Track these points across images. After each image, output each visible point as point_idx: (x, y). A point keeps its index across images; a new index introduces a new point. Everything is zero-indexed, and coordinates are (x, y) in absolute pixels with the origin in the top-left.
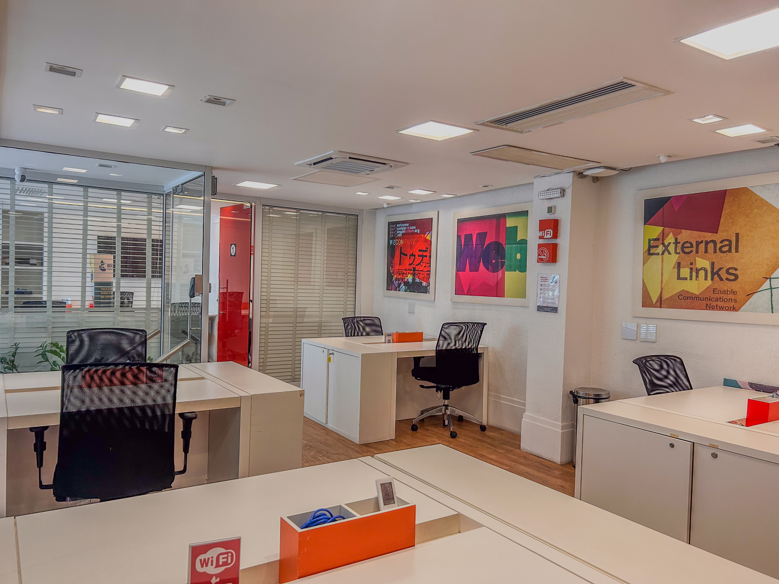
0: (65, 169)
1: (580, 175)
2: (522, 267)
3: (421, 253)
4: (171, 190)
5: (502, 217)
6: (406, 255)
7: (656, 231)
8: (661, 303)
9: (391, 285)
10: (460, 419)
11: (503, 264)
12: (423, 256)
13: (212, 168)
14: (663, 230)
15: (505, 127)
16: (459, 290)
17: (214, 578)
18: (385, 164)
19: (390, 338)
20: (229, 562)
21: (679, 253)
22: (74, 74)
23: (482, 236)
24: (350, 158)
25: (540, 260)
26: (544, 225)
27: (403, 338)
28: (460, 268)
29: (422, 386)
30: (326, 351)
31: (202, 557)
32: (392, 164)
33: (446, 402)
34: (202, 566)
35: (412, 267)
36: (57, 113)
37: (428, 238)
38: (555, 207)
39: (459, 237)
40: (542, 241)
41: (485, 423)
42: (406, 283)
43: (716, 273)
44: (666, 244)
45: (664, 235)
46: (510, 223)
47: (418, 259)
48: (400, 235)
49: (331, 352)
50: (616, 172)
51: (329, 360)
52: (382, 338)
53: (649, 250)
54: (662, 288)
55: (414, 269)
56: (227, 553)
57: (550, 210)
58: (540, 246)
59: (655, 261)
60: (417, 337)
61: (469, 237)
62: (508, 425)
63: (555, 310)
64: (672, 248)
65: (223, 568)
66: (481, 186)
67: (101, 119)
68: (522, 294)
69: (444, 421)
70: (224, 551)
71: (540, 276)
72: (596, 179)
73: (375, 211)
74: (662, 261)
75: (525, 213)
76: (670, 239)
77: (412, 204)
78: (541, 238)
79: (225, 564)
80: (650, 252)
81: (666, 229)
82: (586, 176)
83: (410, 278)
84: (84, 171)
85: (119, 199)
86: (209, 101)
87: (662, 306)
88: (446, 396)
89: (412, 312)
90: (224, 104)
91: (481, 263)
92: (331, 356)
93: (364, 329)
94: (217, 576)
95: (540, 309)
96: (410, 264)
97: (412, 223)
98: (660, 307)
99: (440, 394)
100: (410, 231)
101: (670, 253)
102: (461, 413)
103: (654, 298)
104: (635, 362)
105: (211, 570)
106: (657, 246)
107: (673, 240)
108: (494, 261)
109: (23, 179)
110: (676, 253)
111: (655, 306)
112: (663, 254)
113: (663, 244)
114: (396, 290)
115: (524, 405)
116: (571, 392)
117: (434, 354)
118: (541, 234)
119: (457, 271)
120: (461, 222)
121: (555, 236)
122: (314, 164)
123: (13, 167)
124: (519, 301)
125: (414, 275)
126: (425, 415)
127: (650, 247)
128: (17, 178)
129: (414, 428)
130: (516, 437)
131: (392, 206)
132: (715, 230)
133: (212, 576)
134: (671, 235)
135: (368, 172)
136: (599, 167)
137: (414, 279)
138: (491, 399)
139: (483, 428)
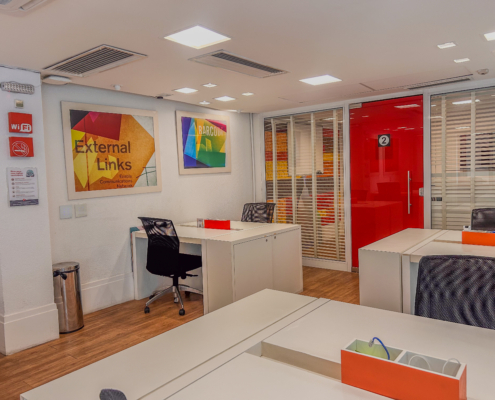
14: (85, 134)
25: (17, 154)
44: (89, 145)
54: (88, 177)
63: (34, 202)
64: (92, 148)
71: (10, 170)
74: (87, 157)
78: (15, 131)
80: (77, 150)
87: (90, 189)
95: (15, 203)
101: (91, 152)
103: (84, 185)
112: (87, 152)
113: (86, 145)
118: (14, 127)
134: (91, 139)
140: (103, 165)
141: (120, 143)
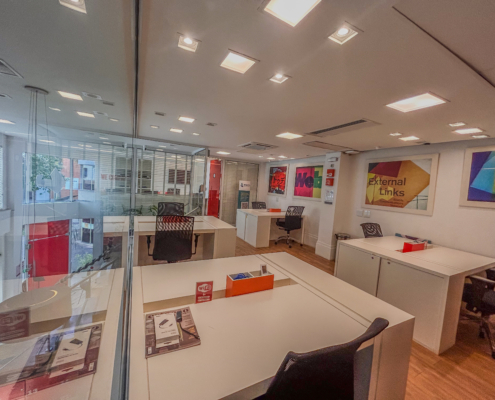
2: (320, 186)
4: (194, 154)
5: (312, 168)
7: (373, 175)
11: (313, 185)
13: (208, 147)
15: (315, 135)
18: (270, 147)
19: (269, 210)
20: (209, 288)
21: (381, 184)
22: (164, 115)
23: (305, 174)
24: (257, 144)
25: (327, 184)
26: (329, 171)
28: (296, 185)
29: (280, 228)
31: (200, 286)
32: (273, 147)
34: (200, 289)
36: (158, 128)
38: (334, 165)
39: (296, 174)
40: (328, 177)
41: (302, 243)
43: (395, 193)
44: (376, 181)
46: (316, 170)
49: (247, 214)
52: (266, 210)
53: (369, 182)
54: (373, 197)
56: (209, 286)
60: (279, 210)
61: (300, 174)
62: (311, 244)
63: (331, 203)
65: (207, 291)
66: (305, 155)
67: (172, 130)
70: (207, 285)
71: (326, 190)
73: (265, 163)
74: (374, 187)
75: (322, 166)
77: (279, 161)
81: (377, 175)
82: (346, 153)
86: (208, 124)
88: (288, 233)
89: (277, 201)
90: (213, 125)
91: (305, 184)
93: (259, 206)
94: (205, 293)
95: (326, 203)
98: (373, 205)
101: (378, 184)
102: (294, 239)
103: (370, 201)
104: (361, 225)
105: (203, 291)
106: (373, 181)
108: (309, 184)
111: (370, 204)
112: (375, 184)
115: (317, 238)
116: (336, 234)
117: (285, 217)
118: (328, 174)
120: (297, 168)
121: (333, 175)
122: (244, 146)
124: (318, 199)
126: (280, 239)
129: (276, 243)
131: (272, 161)
132: (396, 176)
133: (203, 293)
134: (379, 177)
135: (264, 149)
136: (352, 150)
138: (305, 235)
140: (383, 192)
141: (397, 179)
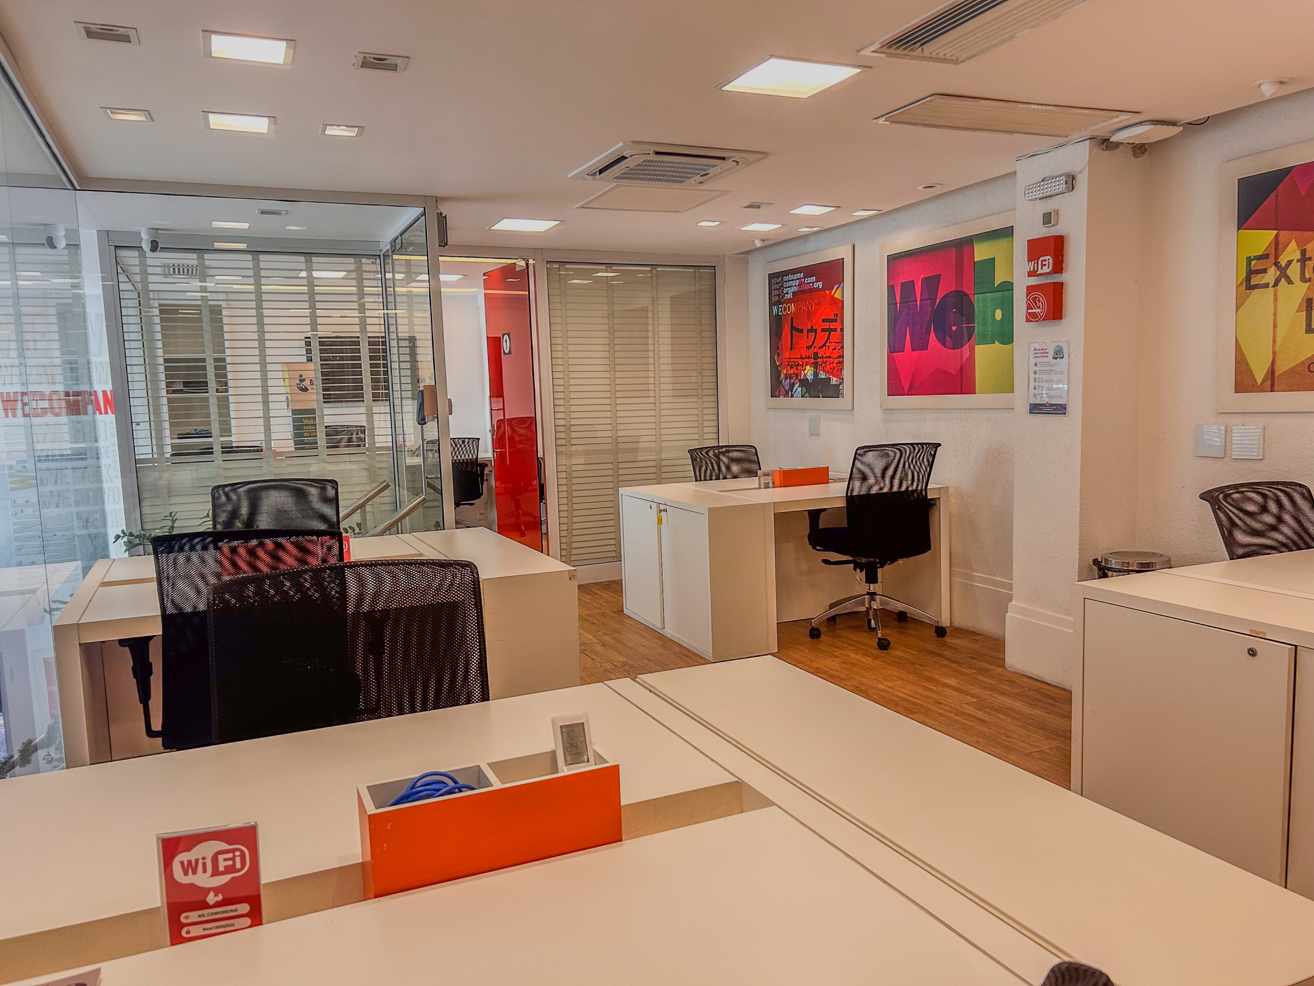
0: (215, 224)
1: (1105, 143)
2: (1005, 335)
3: (827, 325)
4: (389, 247)
5: (964, 245)
6: (801, 331)
7: (1263, 239)
8: (1272, 382)
9: (778, 389)
10: (902, 617)
11: (971, 331)
12: (829, 330)
13: (437, 200)
14: (1277, 236)
15: (918, 52)
16: (896, 387)
17: (212, 894)
18: (723, 158)
19: (769, 480)
20: (238, 866)
21: (1309, 280)
22: (126, 39)
23: (931, 283)
24: (657, 153)
25: (1031, 318)
26: (1036, 249)
27: (791, 478)
28: (894, 347)
29: (826, 562)
30: (654, 506)
31: (184, 857)
32: (737, 156)
33: (872, 588)
34: (186, 874)
35: (812, 351)
36: (143, 119)
37: (837, 296)
38: (1057, 212)
39: (891, 288)
40: (1033, 281)
41: (945, 622)
42: (804, 383)
44: (1283, 264)
45: (1277, 247)
46: (981, 252)
47: (822, 337)
48: (790, 296)
49: (662, 507)
50: (1177, 130)
51: (660, 521)
52: (753, 482)
53: (1248, 279)
54: (1274, 353)
55: (816, 354)
56: (233, 851)
57: (1047, 219)
58: (1030, 289)
59: (1261, 299)
60: (819, 476)
61: (908, 287)
62: (986, 625)
63: (1060, 409)
64: (1294, 271)
65: (226, 878)
66: (920, 188)
67: (217, 121)
68: (1008, 386)
69: (870, 621)
70: (225, 846)
71: (1032, 347)
72: (1139, 149)
73: (746, 255)
74: (1276, 299)
75: (1007, 233)
76: (1291, 253)
77: (806, 237)
78: (1031, 274)
79: (230, 869)
80: (1249, 284)
81: (1282, 233)
82: (1117, 145)
83: (809, 372)
84: (246, 226)
85: (309, 269)
86: (365, 64)
87: (1276, 389)
88: (871, 578)
89: (815, 433)
90: (394, 68)
91: (932, 334)
92: (663, 514)
93: (728, 468)
94: (217, 890)
95: (1036, 409)
96: (809, 348)
97: (808, 271)
98: (1272, 391)
99: (861, 575)
100: (806, 287)
101: (1290, 282)
102: (900, 606)
103: (1260, 374)
104: (1205, 496)
105: (203, 879)
106: (1265, 271)
107: (1298, 255)
108: (954, 328)
109: (154, 247)
110: (1304, 279)
111: (1260, 389)
112: (1276, 285)
113: (1277, 264)
114: (786, 395)
115: (1010, 587)
116: (1096, 562)
117: (842, 504)
118: (1031, 266)
119: (891, 351)
120: (894, 260)
121: (1058, 267)
122: (601, 172)
123: (135, 229)
124: (1001, 398)
125: (815, 365)
126: (834, 611)
127: (1251, 273)
128: (146, 246)
129: (815, 634)
130: (998, 644)
131: (771, 244)
133: (207, 891)
134: (1293, 245)
135: (698, 178)
136: (1140, 123)
137: (816, 374)
138: (957, 579)
139: (941, 632)
